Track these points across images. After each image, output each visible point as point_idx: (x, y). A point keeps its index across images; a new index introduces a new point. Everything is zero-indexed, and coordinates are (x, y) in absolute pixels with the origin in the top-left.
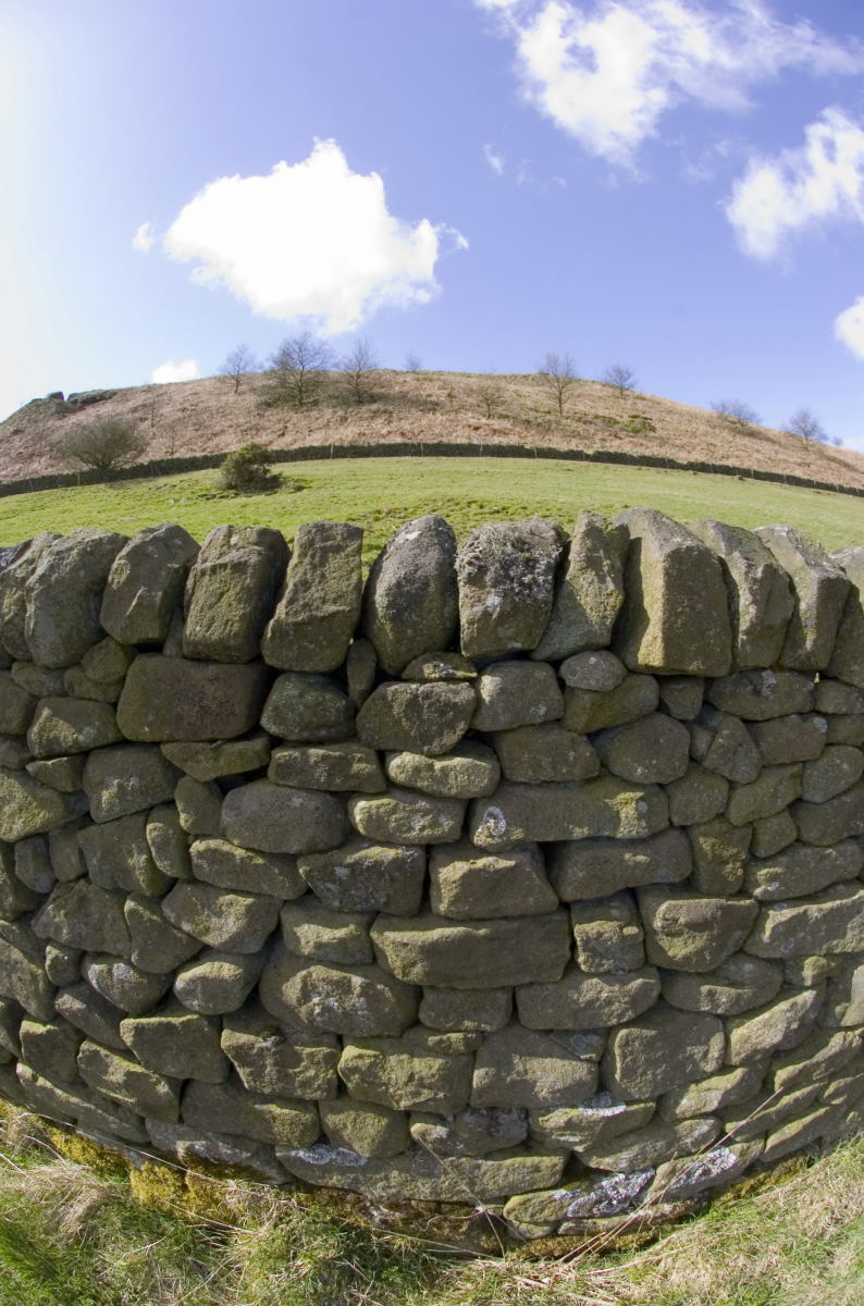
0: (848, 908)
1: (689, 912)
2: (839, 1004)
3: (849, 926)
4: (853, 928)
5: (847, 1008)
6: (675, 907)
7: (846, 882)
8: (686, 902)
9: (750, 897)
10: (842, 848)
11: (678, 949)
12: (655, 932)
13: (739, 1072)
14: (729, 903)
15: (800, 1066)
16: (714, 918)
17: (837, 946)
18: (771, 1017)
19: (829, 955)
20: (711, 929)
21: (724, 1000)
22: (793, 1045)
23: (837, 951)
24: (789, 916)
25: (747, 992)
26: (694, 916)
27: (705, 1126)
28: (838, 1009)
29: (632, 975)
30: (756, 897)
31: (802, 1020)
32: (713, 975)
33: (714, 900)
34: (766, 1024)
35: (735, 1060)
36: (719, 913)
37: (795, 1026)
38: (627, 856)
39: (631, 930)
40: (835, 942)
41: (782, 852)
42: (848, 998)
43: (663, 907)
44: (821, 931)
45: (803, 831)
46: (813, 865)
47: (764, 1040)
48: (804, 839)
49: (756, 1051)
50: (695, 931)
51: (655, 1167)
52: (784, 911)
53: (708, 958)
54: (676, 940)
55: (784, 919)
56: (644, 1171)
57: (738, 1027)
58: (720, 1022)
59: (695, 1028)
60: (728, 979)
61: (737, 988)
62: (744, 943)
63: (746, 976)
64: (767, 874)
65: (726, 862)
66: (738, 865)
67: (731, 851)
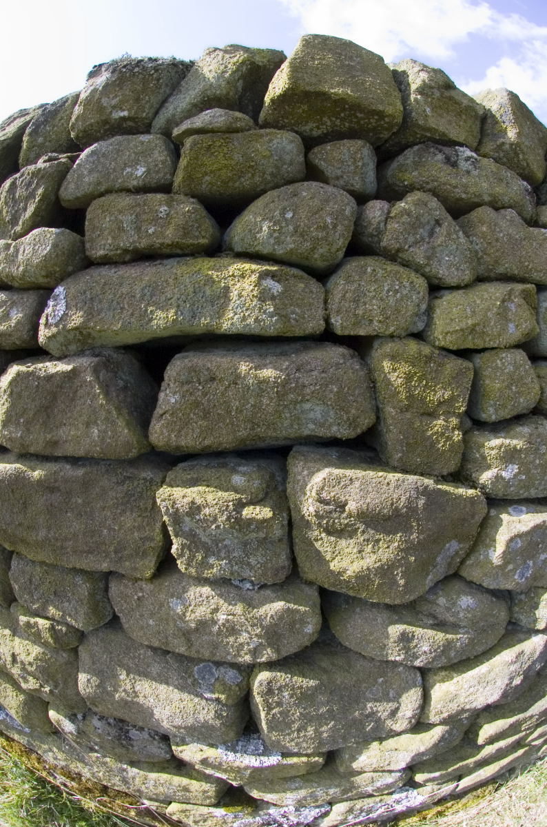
1: (364, 491)
6: (339, 480)
8: (359, 473)
12: (307, 523)
13: (437, 733)
14: (439, 487)
15: (512, 720)
18: (488, 671)
20: (407, 529)
21: (425, 648)
25: (462, 638)
26: (371, 500)
27: (389, 778)
34: (481, 681)
35: (433, 718)
37: (517, 681)
38: (243, 367)
41: (521, 417)
43: (318, 478)
47: (476, 699)
49: (463, 711)
52: (523, 517)
54: (342, 542)
55: (525, 530)
57: (443, 681)
58: (418, 674)
59: (381, 680)
60: (435, 617)
61: (446, 632)
62: (462, 562)
63: (461, 615)
64: (501, 447)
65: (432, 415)
66: (454, 421)
67: (439, 394)
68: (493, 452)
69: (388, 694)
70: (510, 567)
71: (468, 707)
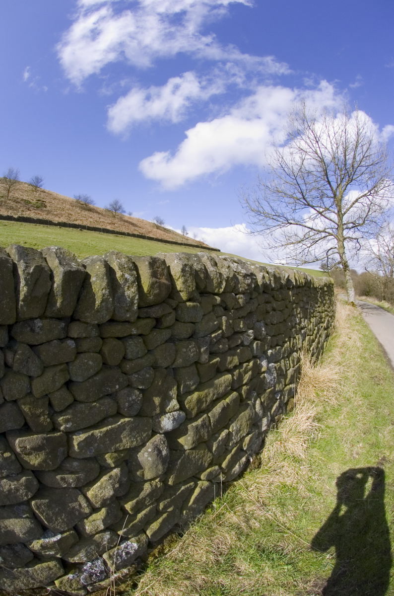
0: (117, 429)
1: (30, 443)
2: (138, 471)
3: (122, 436)
4: (125, 437)
5: (143, 472)
6: (22, 441)
7: (112, 416)
8: (27, 438)
9: (60, 431)
10: (102, 401)
11: (35, 460)
12: (20, 454)
13: (104, 511)
14: (48, 436)
15: (135, 501)
16: (43, 444)
17: (119, 446)
18: (102, 484)
19: (116, 451)
20: (44, 449)
21: (71, 481)
22: (123, 493)
23: (122, 448)
24: (84, 437)
25: (82, 475)
26: (33, 444)
27: (107, 536)
28: (138, 473)
29: (19, 476)
30: (63, 431)
31: (120, 482)
32: (60, 469)
33: (40, 436)
34: (101, 487)
35: (97, 505)
36: (45, 442)
37: (117, 486)
39: (7, 455)
40: (118, 445)
41: (69, 407)
42: (141, 468)
43: (17, 441)
44: (106, 441)
45: (76, 396)
46: (87, 412)
47: (105, 495)
48: (78, 400)
50: (38, 452)
51: (101, 556)
52: (81, 435)
53: (51, 463)
54: (30, 457)
55: (82, 439)
56: (97, 559)
57: (88, 491)
58: (78, 490)
59: (67, 495)
60: (69, 471)
61: (75, 474)
62: (68, 452)
63: (76, 468)
64: (63, 419)
65: (40, 416)
66: (46, 416)
67: (39, 411)
68: (62, 421)
69: (73, 499)
70: (83, 451)
71: (105, 498)
